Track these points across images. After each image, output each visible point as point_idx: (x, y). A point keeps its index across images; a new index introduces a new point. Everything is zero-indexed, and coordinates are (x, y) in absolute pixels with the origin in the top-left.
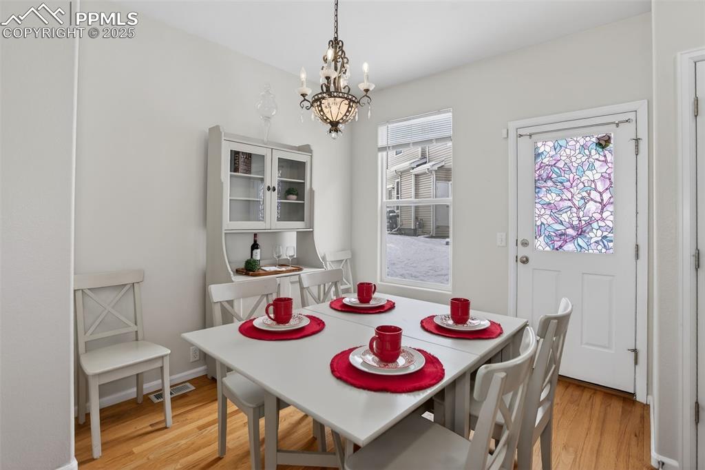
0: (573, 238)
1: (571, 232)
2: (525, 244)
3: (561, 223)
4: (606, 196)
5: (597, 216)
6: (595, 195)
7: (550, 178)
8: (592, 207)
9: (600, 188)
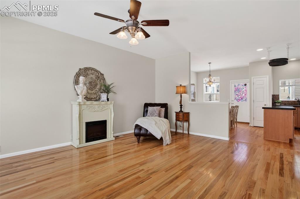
0: (241, 100)
1: (240, 99)
2: (233, 101)
3: (239, 97)
4: (246, 93)
5: (244, 96)
6: (244, 93)
7: (237, 90)
8: (244, 95)
9: (245, 92)
